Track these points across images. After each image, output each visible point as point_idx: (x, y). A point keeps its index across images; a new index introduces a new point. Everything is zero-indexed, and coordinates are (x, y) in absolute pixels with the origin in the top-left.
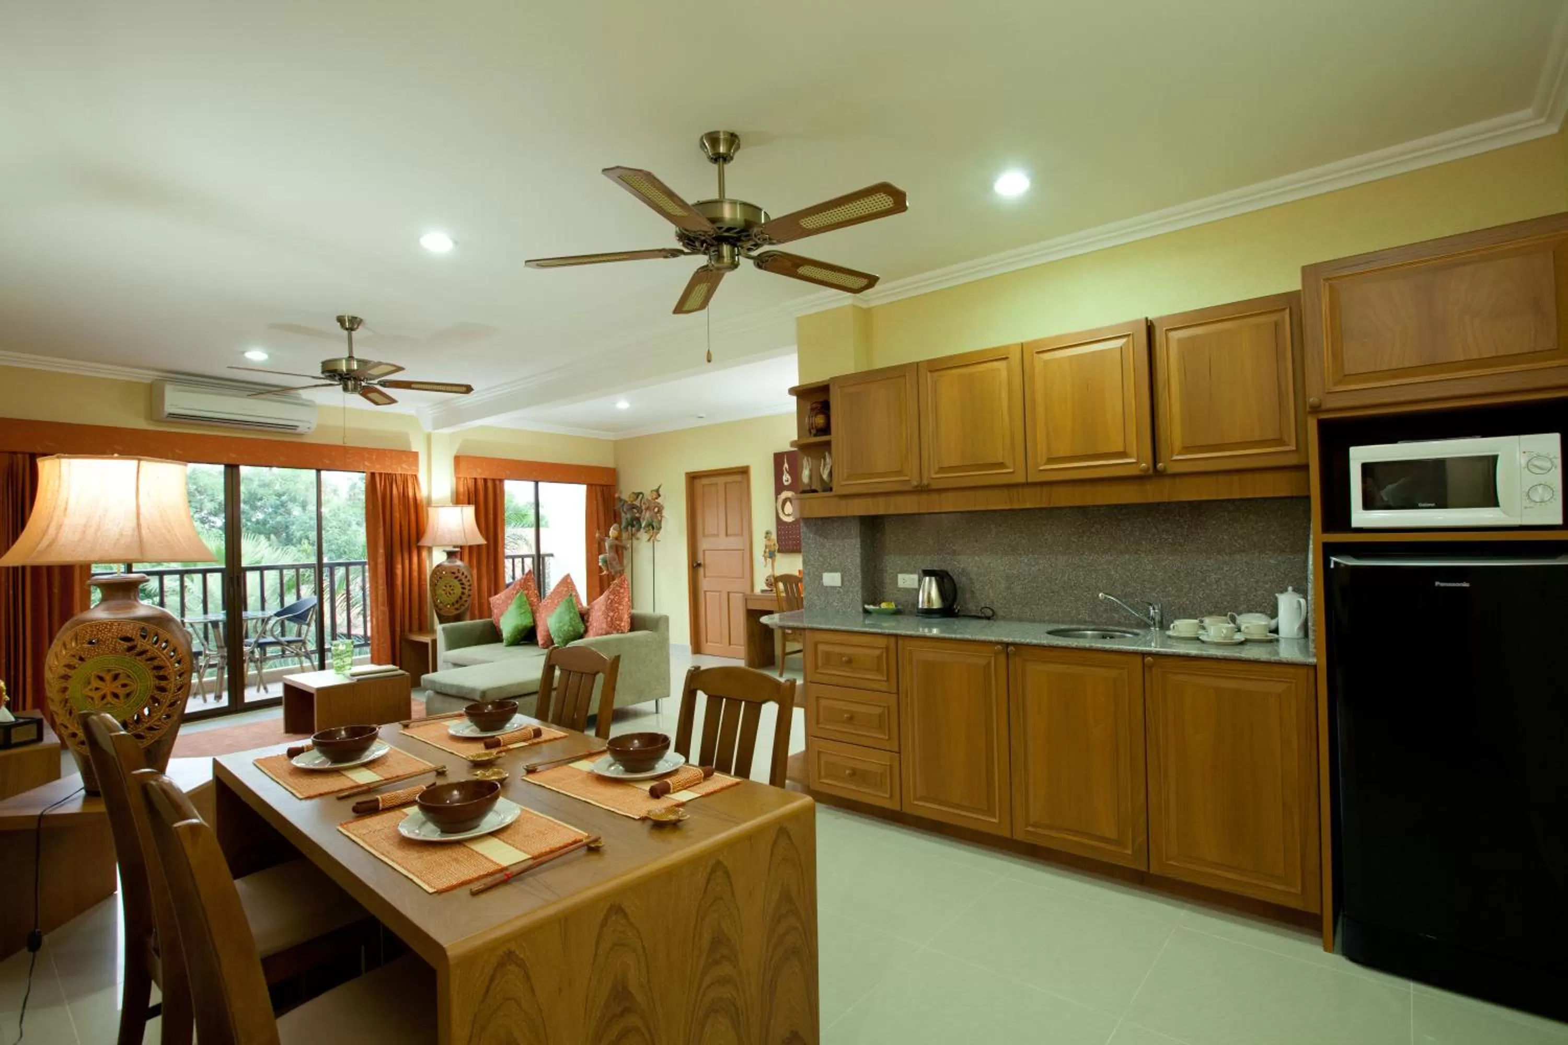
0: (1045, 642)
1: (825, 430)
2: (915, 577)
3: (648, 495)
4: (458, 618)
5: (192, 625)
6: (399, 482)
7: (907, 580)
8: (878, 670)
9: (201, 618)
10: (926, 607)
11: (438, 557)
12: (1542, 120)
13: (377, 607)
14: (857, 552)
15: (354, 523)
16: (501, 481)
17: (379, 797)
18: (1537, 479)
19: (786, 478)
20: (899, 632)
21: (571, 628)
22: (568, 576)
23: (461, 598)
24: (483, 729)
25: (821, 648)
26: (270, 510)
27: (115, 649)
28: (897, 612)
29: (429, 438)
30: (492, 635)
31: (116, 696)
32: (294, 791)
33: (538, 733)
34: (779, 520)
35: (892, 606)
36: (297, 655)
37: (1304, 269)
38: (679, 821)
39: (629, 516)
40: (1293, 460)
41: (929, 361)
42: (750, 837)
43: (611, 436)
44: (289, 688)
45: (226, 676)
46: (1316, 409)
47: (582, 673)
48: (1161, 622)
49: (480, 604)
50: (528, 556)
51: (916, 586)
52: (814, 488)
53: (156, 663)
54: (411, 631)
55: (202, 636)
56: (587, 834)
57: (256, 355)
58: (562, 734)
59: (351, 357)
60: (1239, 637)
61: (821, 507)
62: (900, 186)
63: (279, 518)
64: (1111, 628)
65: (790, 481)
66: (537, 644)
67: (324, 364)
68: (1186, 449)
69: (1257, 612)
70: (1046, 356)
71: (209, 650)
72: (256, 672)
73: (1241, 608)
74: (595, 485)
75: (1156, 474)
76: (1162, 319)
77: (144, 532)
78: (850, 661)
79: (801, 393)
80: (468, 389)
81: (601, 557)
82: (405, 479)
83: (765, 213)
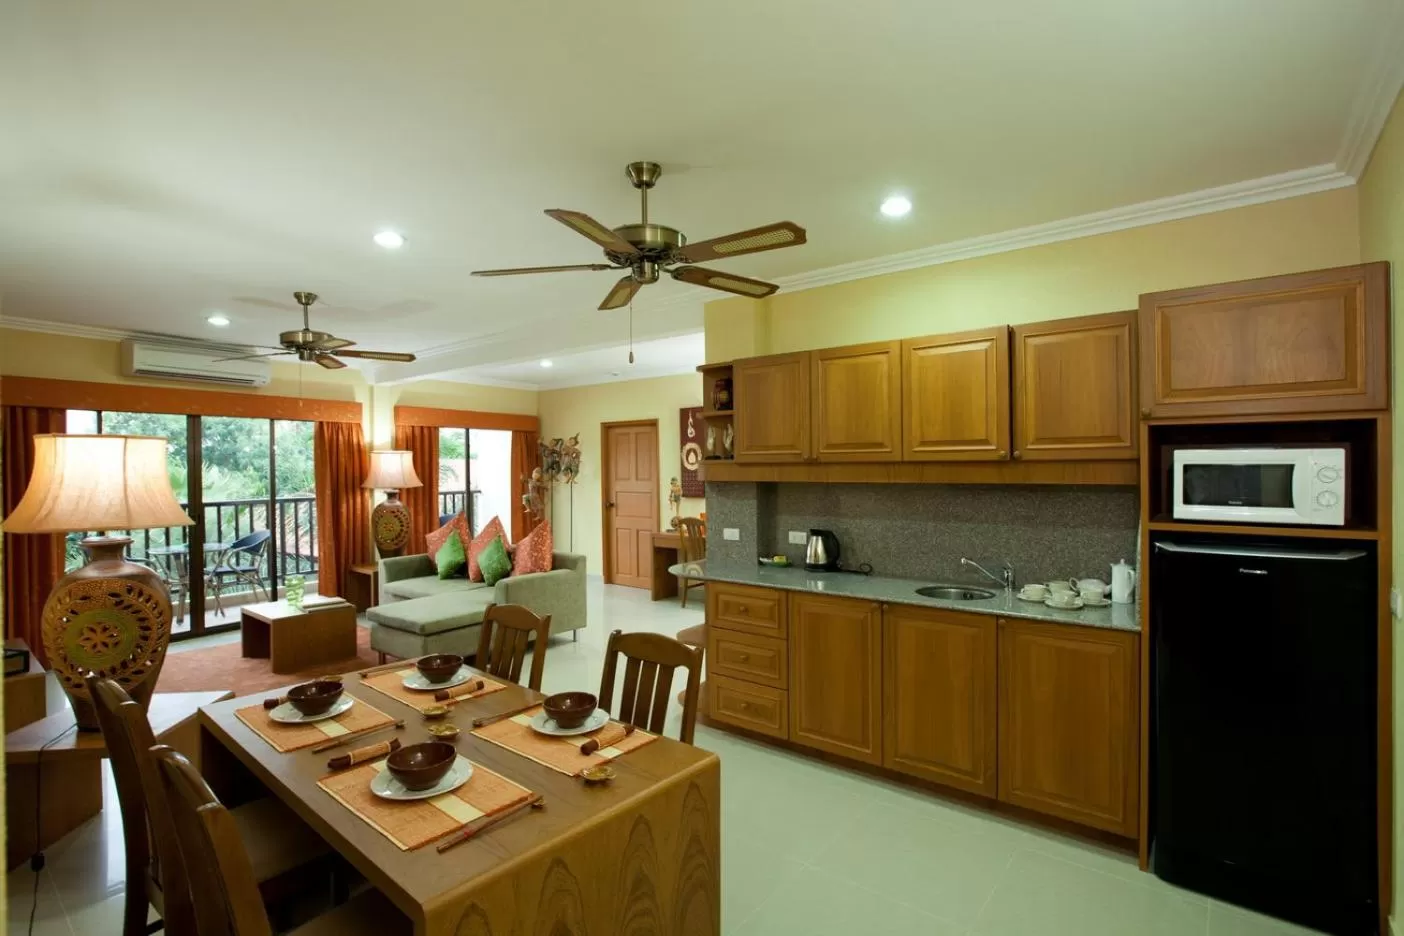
0: (914, 602)
1: (728, 405)
2: (805, 534)
3: (567, 443)
4: (397, 553)
5: (156, 556)
6: (346, 432)
7: (797, 537)
8: (771, 618)
9: (163, 550)
10: (813, 562)
11: (380, 498)
12: (1343, 174)
13: (324, 542)
14: (754, 511)
15: (296, 452)
16: (437, 429)
17: (350, 754)
18: (1326, 487)
19: (691, 432)
20: (789, 587)
21: (499, 566)
22: (496, 518)
23: (399, 534)
24: (433, 682)
25: (722, 597)
26: (219, 438)
27: (104, 604)
28: (788, 565)
29: (372, 389)
30: (427, 569)
31: (105, 645)
32: (275, 745)
33: (480, 686)
34: (684, 470)
35: (783, 560)
36: (251, 582)
37: (1141, 297)
38: (607, 779)
39: (550, 460)
40: (1127, 455)
41: (821, 351)
42: (667, 793)
43: (535, 388)
44: (246, 617)
45: (188, 601)
46: (1147, 417)
47: (517, 630)
48: (1013, 583)
49: (417, 539)
50: (458, 493)
51: (804, 542)
52: (718, 454)
53: (141, 615)
54: (354, 562)
55: (164, 565)
56: (530, 792)
57: (219, 321)
58: (502, 686)
59: (307, 330)
60: (1079, 602)
61: (724, 472)
62: (799, 223)
63: (226, 446)
64: (971, 587)
65: (694, 434)
66: (468, 577)
67: (282, 336)
68: (1039, 440)
69: (1094, 578)
70: (921, 353)
71: (172, 578)
72: (214, 597)
73: (1081, 574)
74: (520, 432)
75: (1012, 460)
76: (1020, 327)
77: (131, 500)
78: (746, 611)
79: (708, 371)
80: (411, 358)
81: (524, 496)
82: (350, 427)
83: (682, 235)
